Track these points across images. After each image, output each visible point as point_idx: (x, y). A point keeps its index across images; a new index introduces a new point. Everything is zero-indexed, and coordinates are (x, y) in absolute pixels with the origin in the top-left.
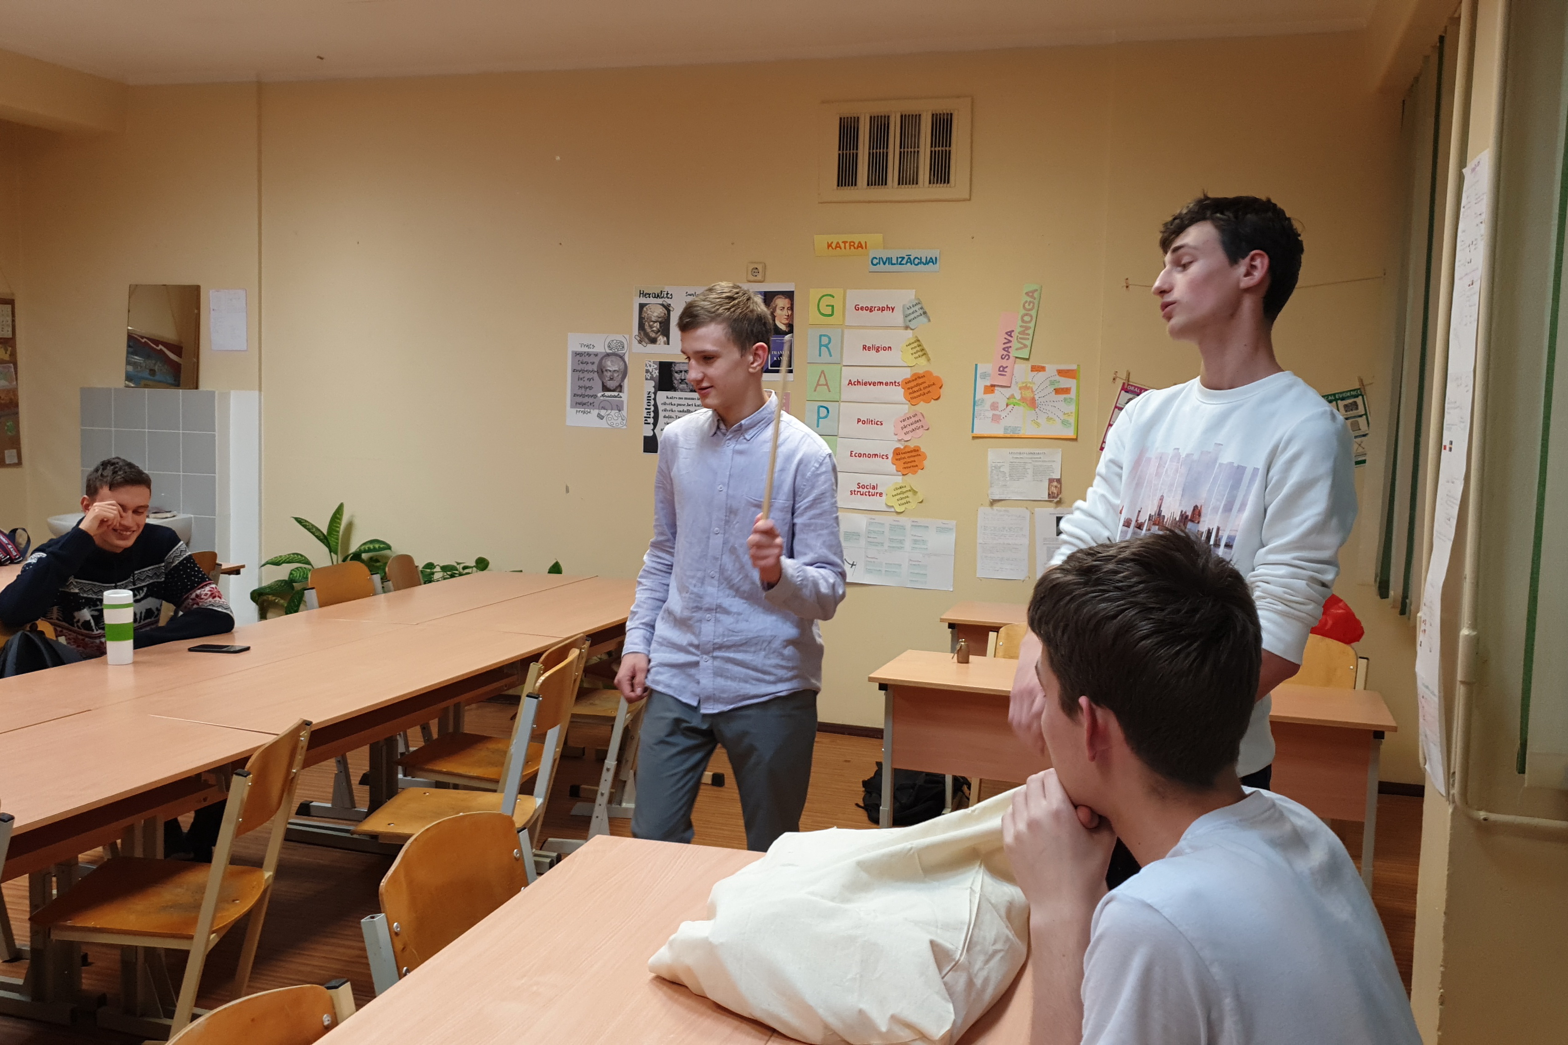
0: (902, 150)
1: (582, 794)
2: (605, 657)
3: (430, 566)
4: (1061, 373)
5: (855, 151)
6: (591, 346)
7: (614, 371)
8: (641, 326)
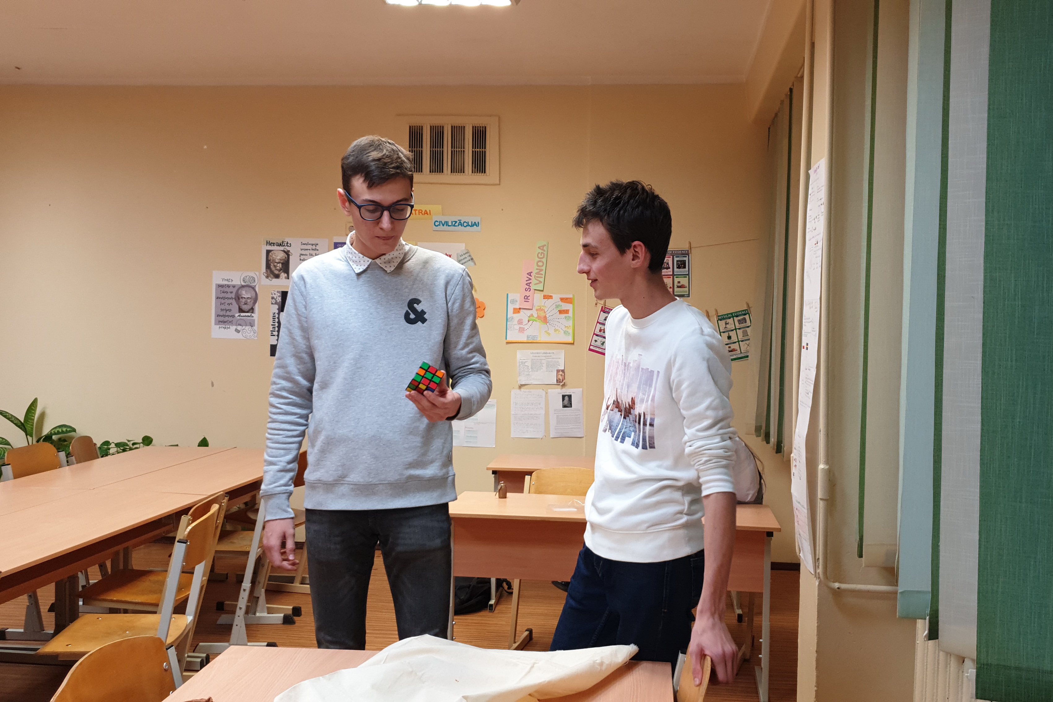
0: (453, 149)
1: (226, 608)
2: (242, 506)
3: (107, 443)
4: (562, 300)
5: (420, 149)
6: (230, 281)
7: (248, 298)
8: (268, 266)
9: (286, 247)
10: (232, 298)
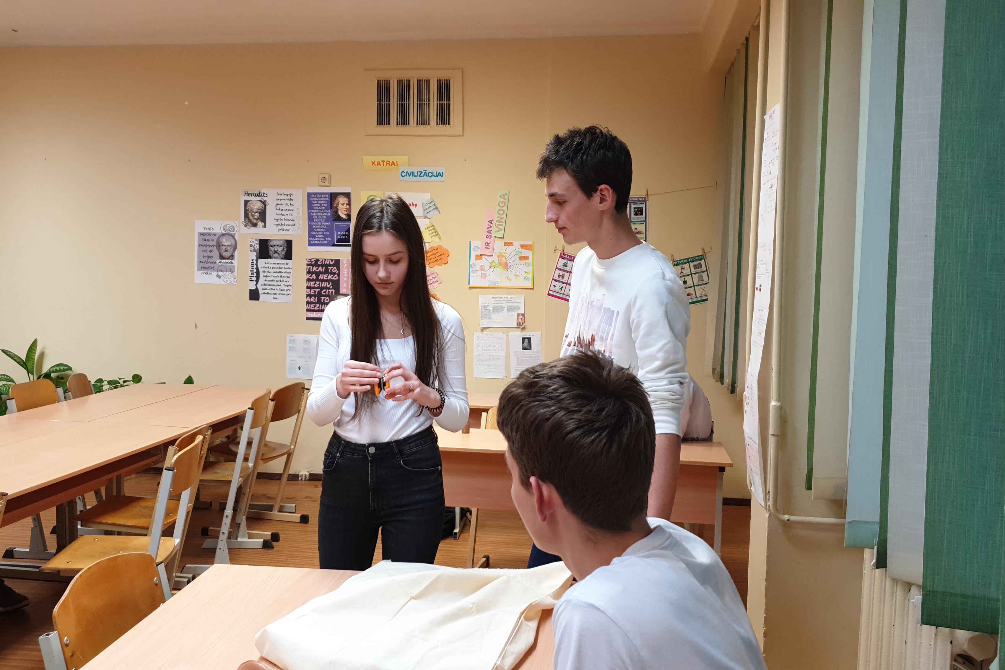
0: (419, 102)
1: (210, 533)
2: (225, 440)
3: (100, 381)
4: (522, 246)
5: (388, 102)
6: (211, 229)
7: (228, 245)
8: (246, 215)
9: (263, 197)
10: (213, 246)
